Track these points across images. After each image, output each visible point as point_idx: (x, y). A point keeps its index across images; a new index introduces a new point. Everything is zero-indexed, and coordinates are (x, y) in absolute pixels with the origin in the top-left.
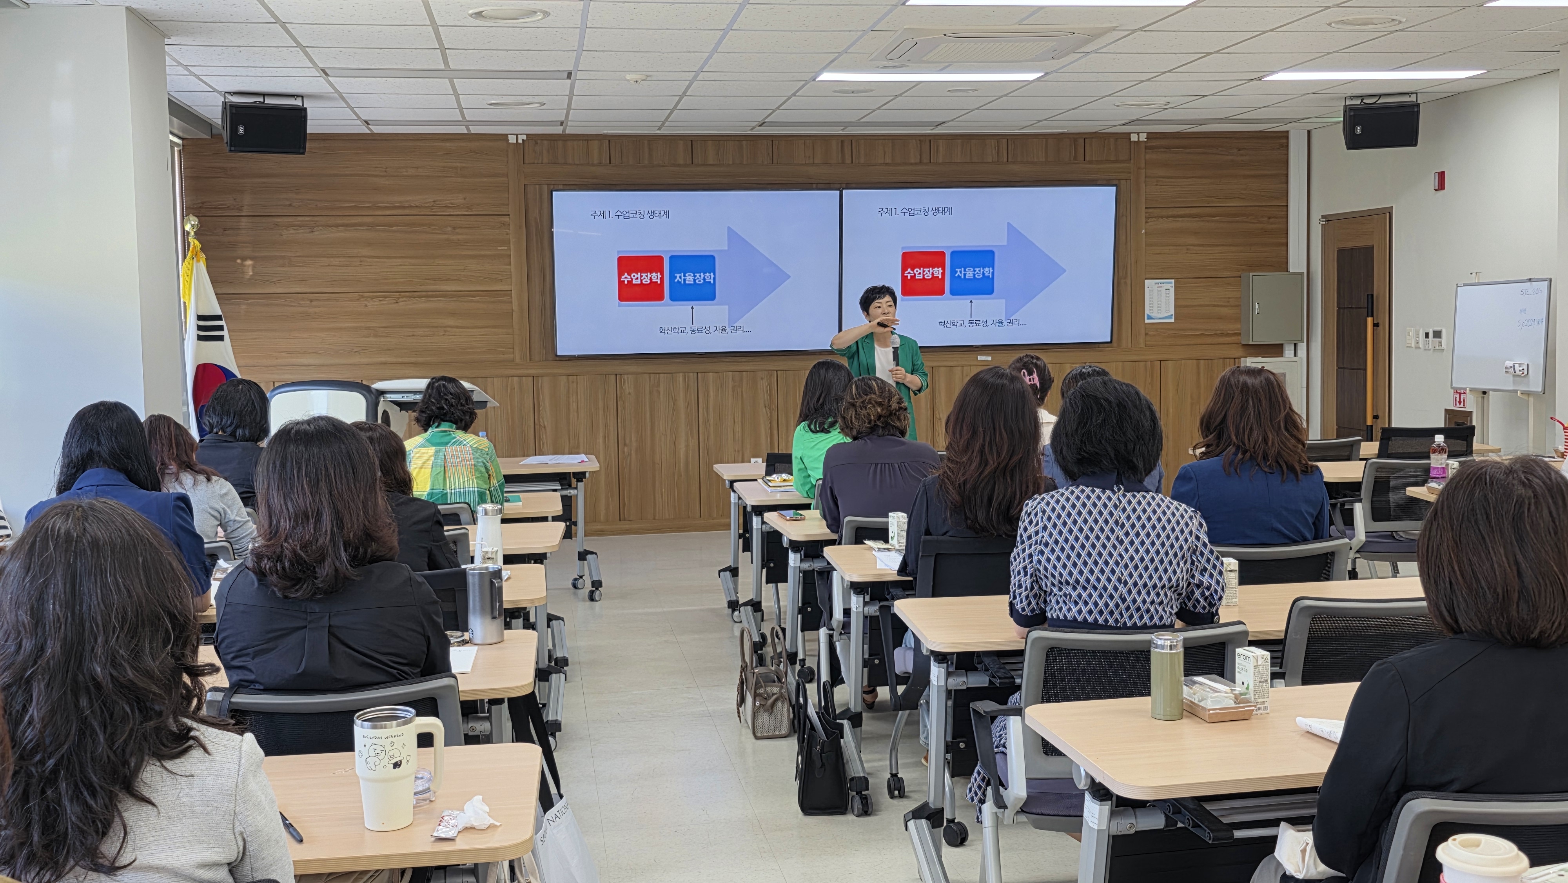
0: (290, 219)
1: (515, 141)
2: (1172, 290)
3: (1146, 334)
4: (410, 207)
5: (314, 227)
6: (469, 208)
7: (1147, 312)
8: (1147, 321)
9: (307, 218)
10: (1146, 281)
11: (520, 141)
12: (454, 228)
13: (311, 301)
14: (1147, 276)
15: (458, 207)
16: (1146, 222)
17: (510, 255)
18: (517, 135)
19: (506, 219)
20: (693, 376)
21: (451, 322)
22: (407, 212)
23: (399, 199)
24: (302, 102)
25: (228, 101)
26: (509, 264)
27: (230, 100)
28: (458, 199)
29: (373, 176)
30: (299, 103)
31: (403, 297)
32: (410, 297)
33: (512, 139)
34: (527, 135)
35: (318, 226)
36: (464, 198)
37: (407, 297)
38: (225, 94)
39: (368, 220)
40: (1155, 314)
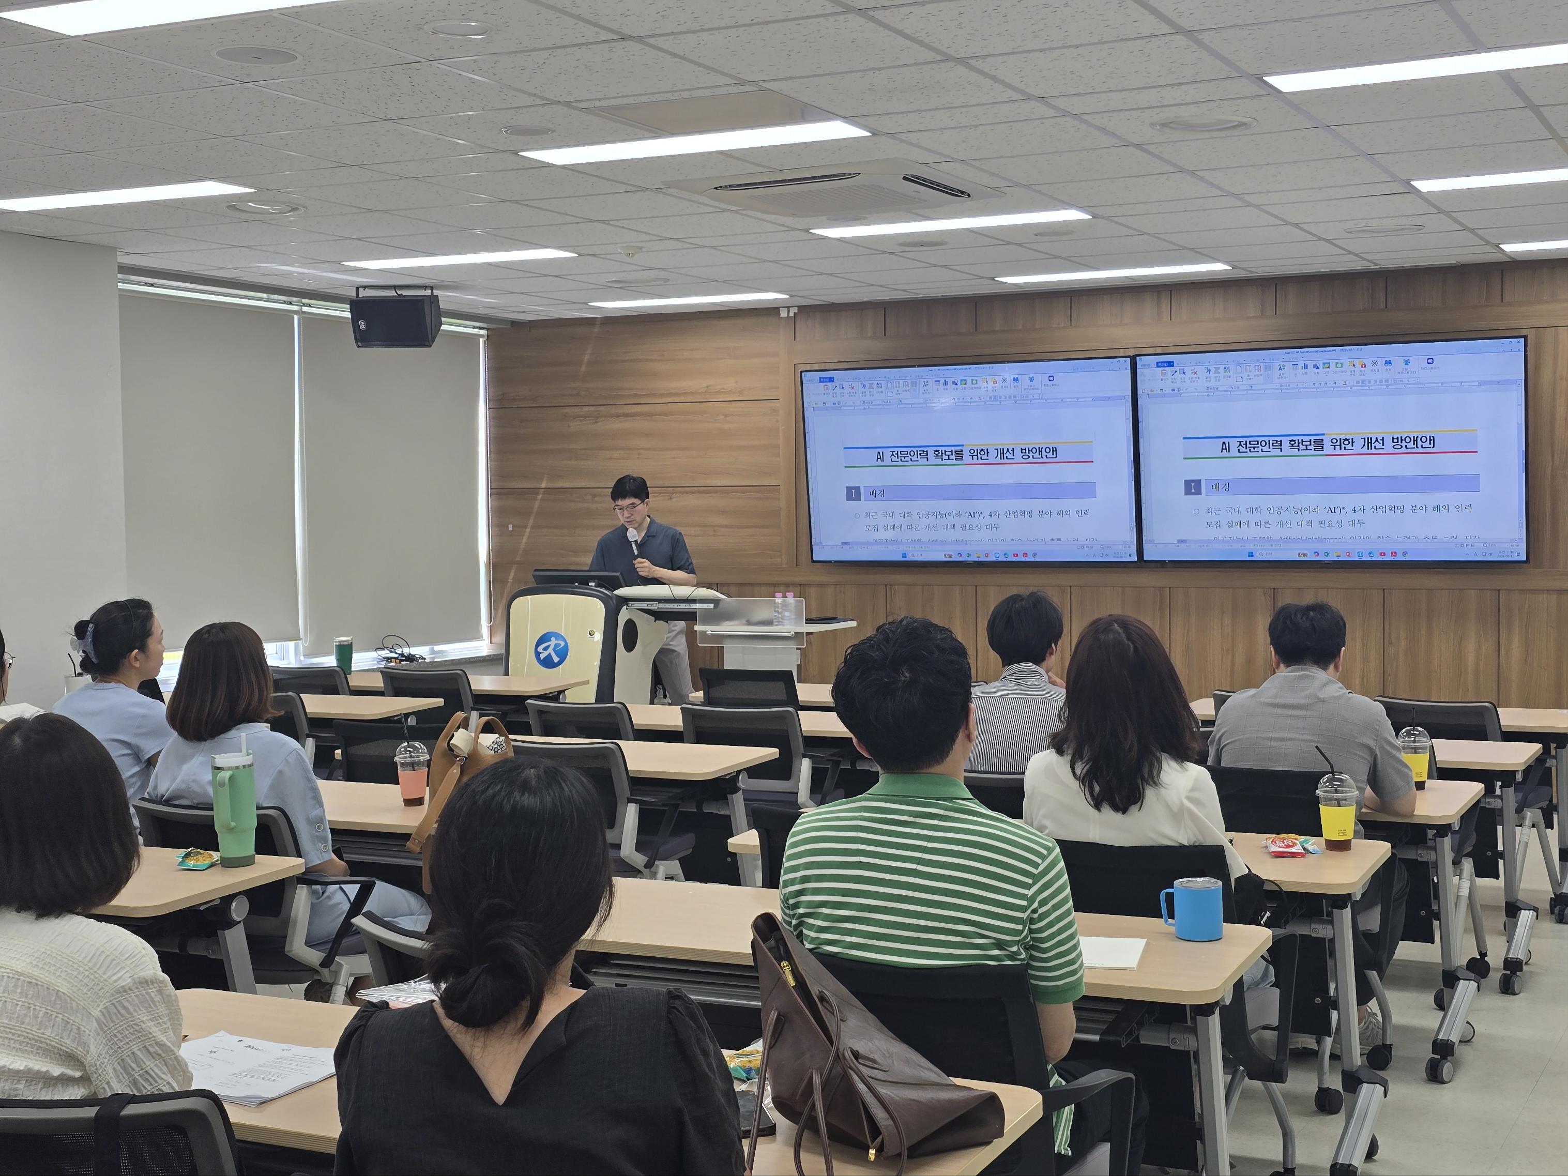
0: (577, 410)
1: (786, 315)
4: (685, 393)
5: (598, 417)
6: (741, 393)
9: (592, 408)
11: (792, 315)
12: (726, 416)
13: (594, 496)
15: (728, 391)
17: (778, 446)
18: (788, 308)
19: (775, 404)
20: (972, 589)
21: (720, 520)
22: (682, 399)
23: (674, 385)
24: (432, 292)
25: (360, 295)
26: (779, 456)
27: (363, 293)
28: (730, 383)
29: (652, 360)
30: (428, 292)
31: (676, 493)
32: (683, 493)
33: (783, 313)
34: (799, 307)
35: (602, 417)
36: (736, 382)
37: (680, 492)
38: (357, 289)
39: (646, 408)
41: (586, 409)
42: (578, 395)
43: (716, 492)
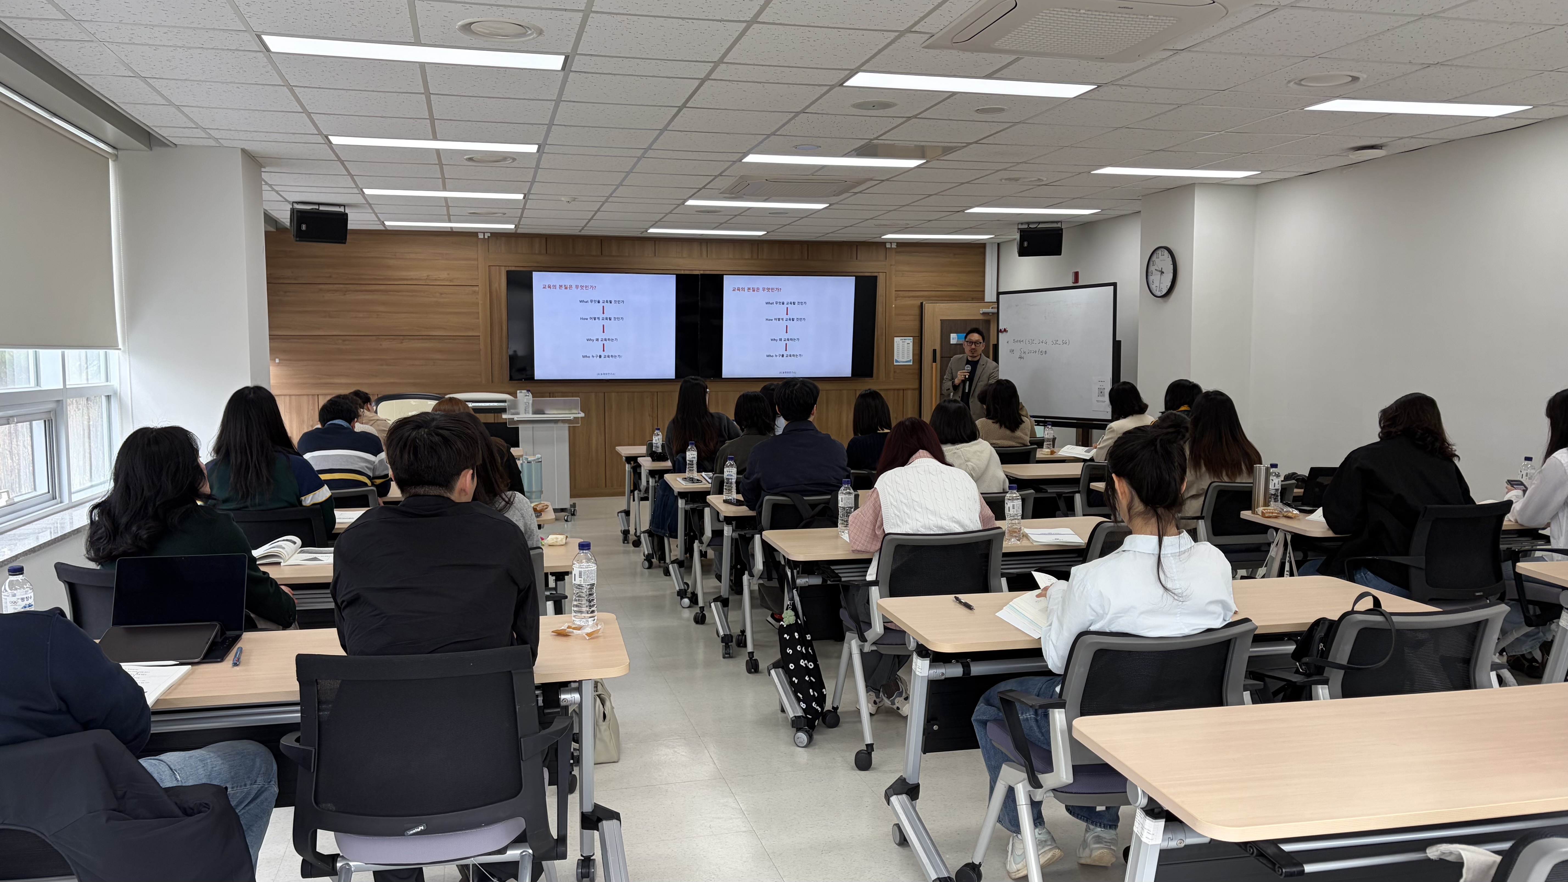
0: (329, 286)
1: (482, 238)
2: (911, 344)
3: (895, 372)
4: (412, 279)
5: (345, 291)
6: (451, 281)
7: (895, 358)
8: (895, 364)
9: (342, 286)
10: (895, 338)
11: (486, 237)
12: (441, 294)
13: (344, 341)
14: (897, 335)
15: (444, 280)
16: (896, 300)
17: (479, 313)
18: (484, 233)
19: (476, 289)
20: (602, 395)
21: (437, 356)
22: (409, 283)
23: (404, 274)
24: (344, 209)
26: (478, 318)
28: (444, 275)
29: (387, 258)
31: (406, 339)
32: (412, 339)
33: (480, 236)
34: (491, 233)
35: (349, 291)
36: (448, 274)
37: (409, 339)
38: (293, 203)
39: (383, 287)
40: (900, 359)
42: (330, 277)
43: (434, 339)
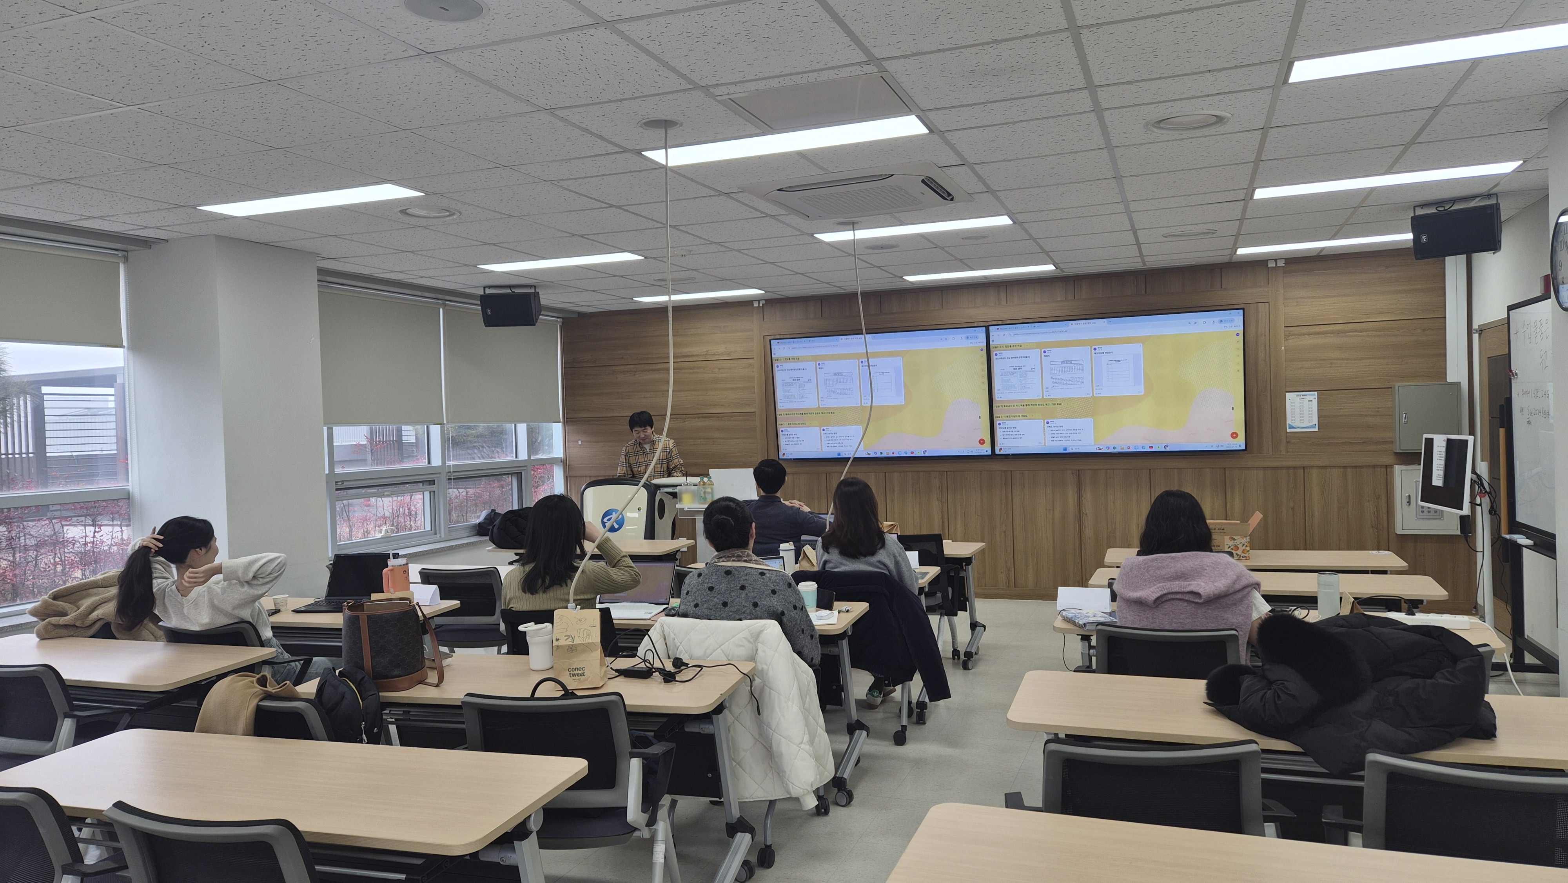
0: (622, 368)
2: (1315, 402)
3: (1288, 442)
4: (692, 356)
5: (636, 372)
6: (728, 355)
7: (1289, 422)
8: (1288, 430)
9: (632, 366)
10: (1287, 394)
11: (761, 305)
12: (720, 369)
14: (1288, 389)
15: (722, 354)
16: (1285, 339)
17: (754, 387)
18: (759, 301)
19: (752, 361)
20: (882, 475)
21: (717, 435)
22: (690, 359)
23: (685, 350)
24: (535, 290)
25: (487, 292)
26: (754, 393)
27: (488, 291)
28: (722, 349)
30: (533, 290)
31: (688, 418)
32: (693, 418)
33: (756, 305)
34: (766, 300)
35: (638, 371)
36: (726, 348)
37: (690, 418)
38: (484, 288)
40: (1297, 423)
41: (628, 366)
42: (623, 358)
43: (714, 417)
